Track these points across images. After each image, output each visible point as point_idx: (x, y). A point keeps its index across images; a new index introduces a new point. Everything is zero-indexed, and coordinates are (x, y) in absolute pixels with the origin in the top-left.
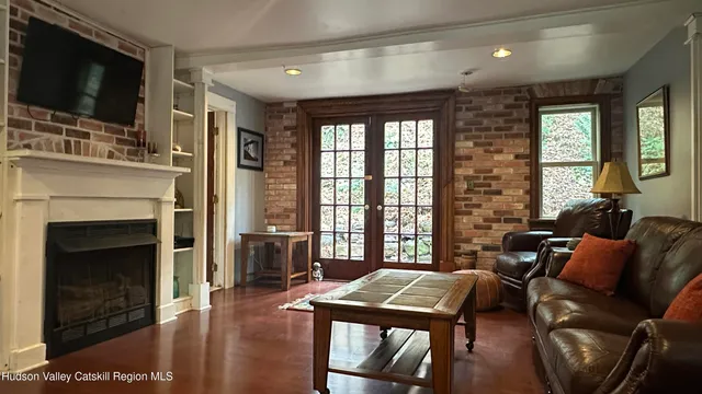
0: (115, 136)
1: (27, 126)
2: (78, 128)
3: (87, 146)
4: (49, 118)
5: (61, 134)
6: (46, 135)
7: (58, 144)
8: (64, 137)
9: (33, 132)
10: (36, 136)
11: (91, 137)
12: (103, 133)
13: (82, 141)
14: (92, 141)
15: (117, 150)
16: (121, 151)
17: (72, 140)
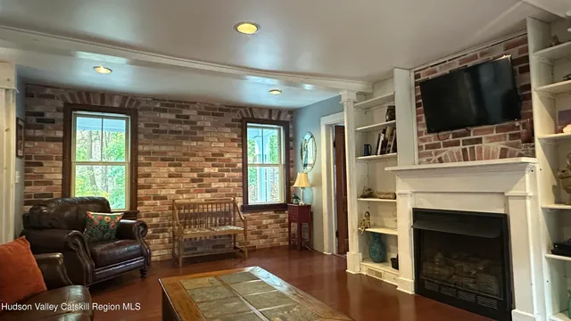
0: (508, 133)
1: (437, 146)
2: (472, 137)
3: (480, 149)
4: (451, 136)
5: (459, 145)
6: (450, 149)
7: (458, 153)
8: (461, 147)
9: (442, 149)
10: (445, 151)
11: (483, 140)
12: (495, 134)
13: (476, 146)
14: (485, 144)
15: (511, 145)
16: (516, 146)
17: (468, 147)
